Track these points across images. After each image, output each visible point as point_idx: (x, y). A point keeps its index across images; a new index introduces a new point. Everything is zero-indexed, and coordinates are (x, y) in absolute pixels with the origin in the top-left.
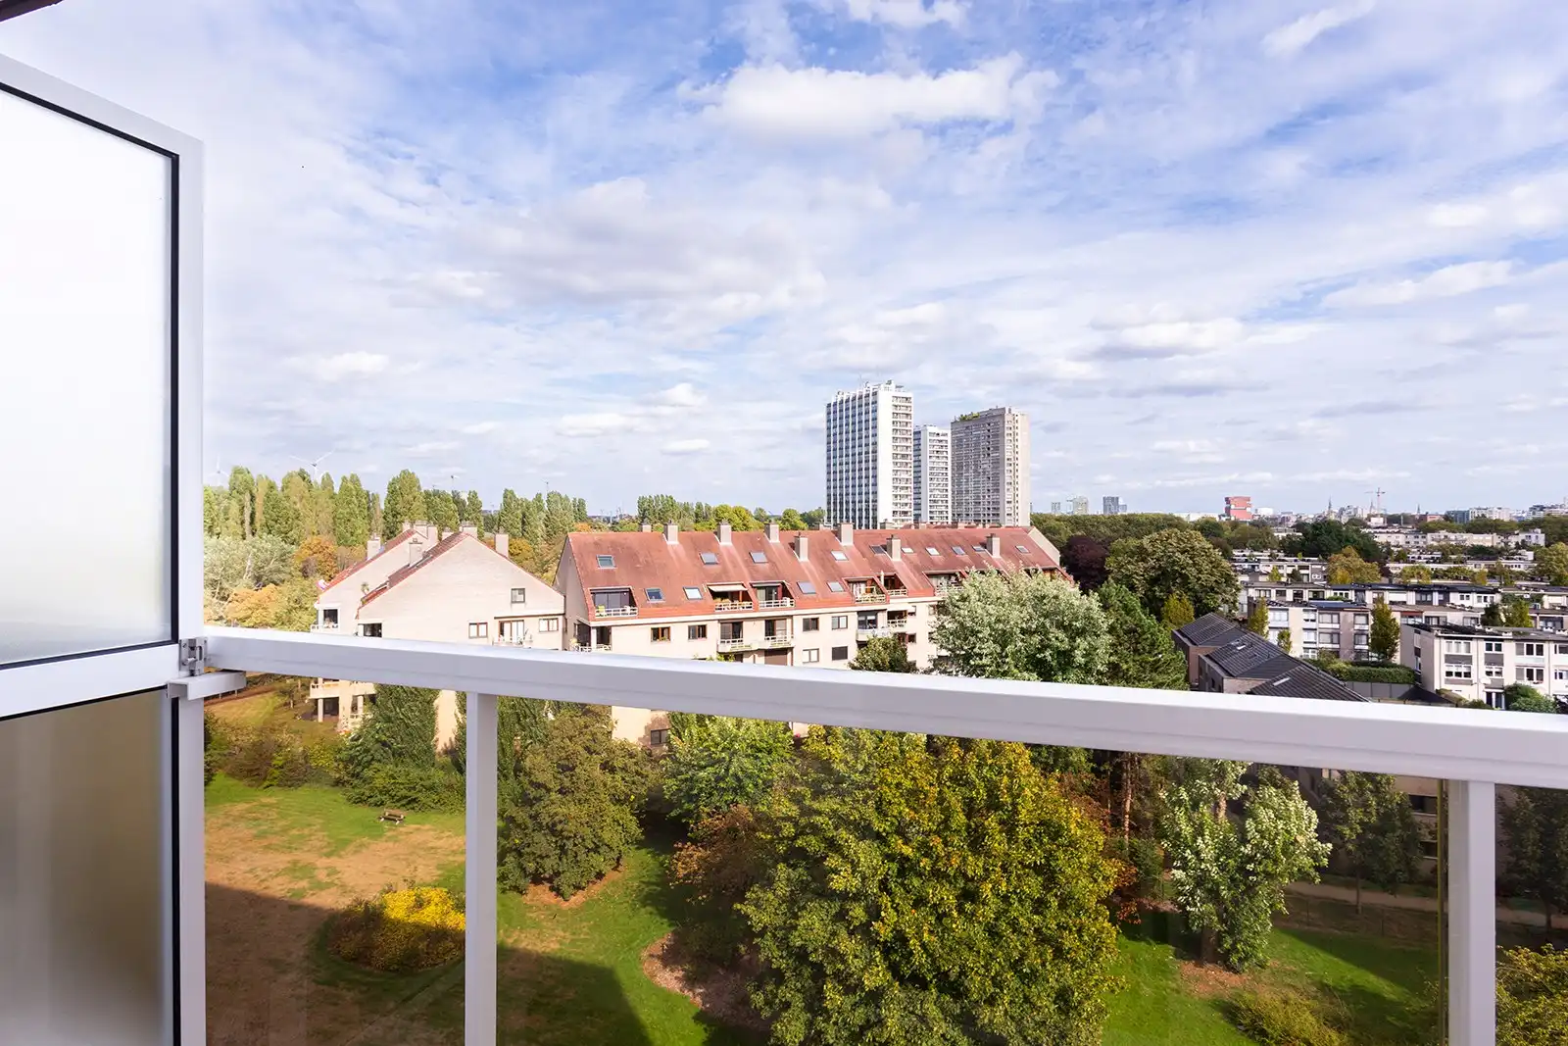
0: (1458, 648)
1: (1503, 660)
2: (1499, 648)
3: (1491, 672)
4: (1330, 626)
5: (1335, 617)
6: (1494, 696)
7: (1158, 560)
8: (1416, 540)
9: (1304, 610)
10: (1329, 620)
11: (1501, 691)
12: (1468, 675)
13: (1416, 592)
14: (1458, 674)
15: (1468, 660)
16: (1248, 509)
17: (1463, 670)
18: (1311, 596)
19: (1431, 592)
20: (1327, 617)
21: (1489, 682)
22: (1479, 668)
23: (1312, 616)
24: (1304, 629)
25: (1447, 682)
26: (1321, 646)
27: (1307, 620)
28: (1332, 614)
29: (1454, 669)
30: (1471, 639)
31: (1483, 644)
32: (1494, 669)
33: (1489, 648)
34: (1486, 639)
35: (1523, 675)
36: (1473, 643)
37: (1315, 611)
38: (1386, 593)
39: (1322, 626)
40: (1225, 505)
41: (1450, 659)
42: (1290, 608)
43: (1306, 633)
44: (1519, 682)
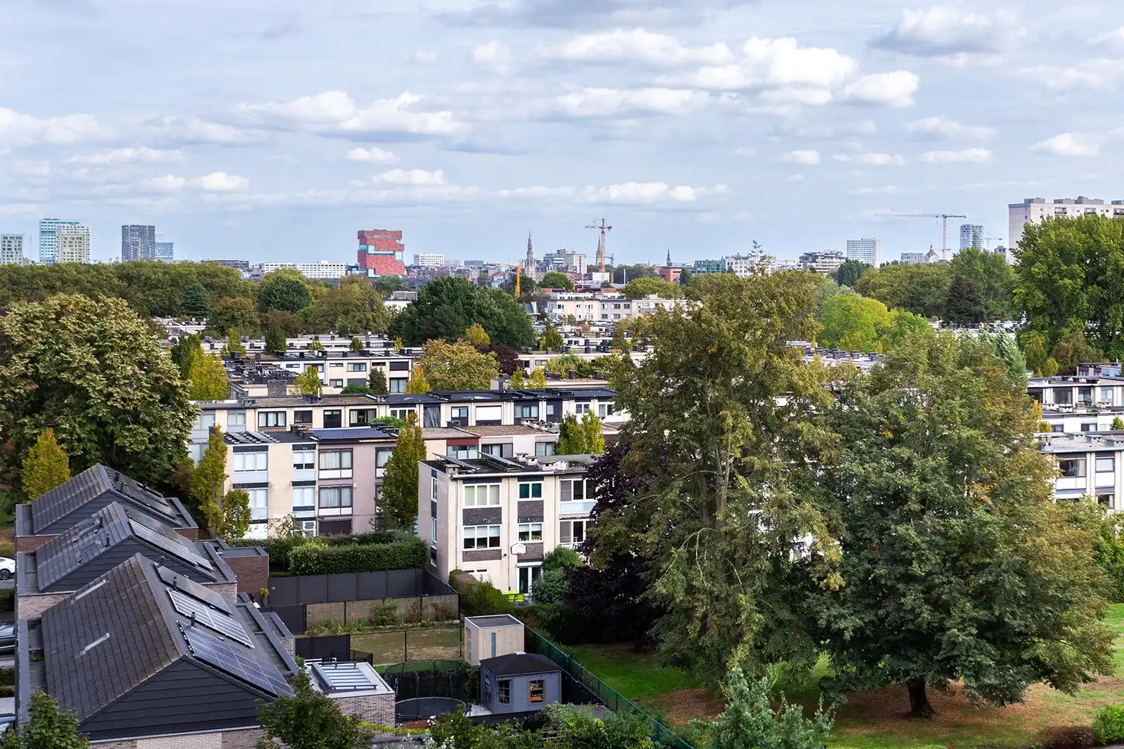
0: (481, 497)
1: (542, 510)
2: (537, 492)
3: (527, 533)
4: (336, 474)
5: (346, 456)
6: (530, 571)
7: (33, 360)
8: (617, 311)
9: (295, 448)
10: (336, 464)
11: (540, 563)
12: (495, 541)
13: (517, 402)
14: (482, 542)
15: (493, 516)
16: (398, 256)
17: (488, 533)
18: (354, 421)
19: (535, 402)
20: (331, 459)
21: (523, 550)
22: (509, 530)
23: (308, 457)
24: (295, 484)
25: (467, 557)
26: (323, 512)
27: (299, 466)
28: (341, 451)
29: (477, 533)
30: (499, 479)
31: (515, 486)
32: (531, 528)
33: (524, 492)
34: (520, 478)
35: (569, 534)
36: (503, 485)
37: (313, 447)
38: (472, 407)
39: (324, 475)
40: (356, 245)
41: (471, 517)
42: (271, 446)
43: (298, 492)
44: (565, 546)
